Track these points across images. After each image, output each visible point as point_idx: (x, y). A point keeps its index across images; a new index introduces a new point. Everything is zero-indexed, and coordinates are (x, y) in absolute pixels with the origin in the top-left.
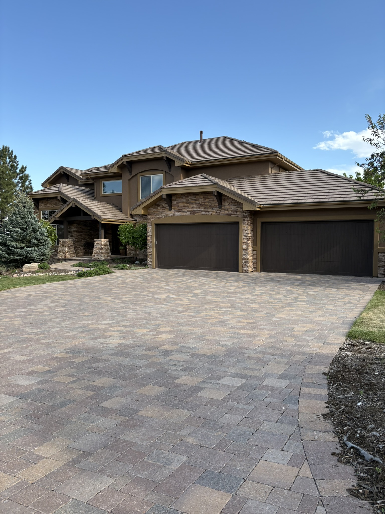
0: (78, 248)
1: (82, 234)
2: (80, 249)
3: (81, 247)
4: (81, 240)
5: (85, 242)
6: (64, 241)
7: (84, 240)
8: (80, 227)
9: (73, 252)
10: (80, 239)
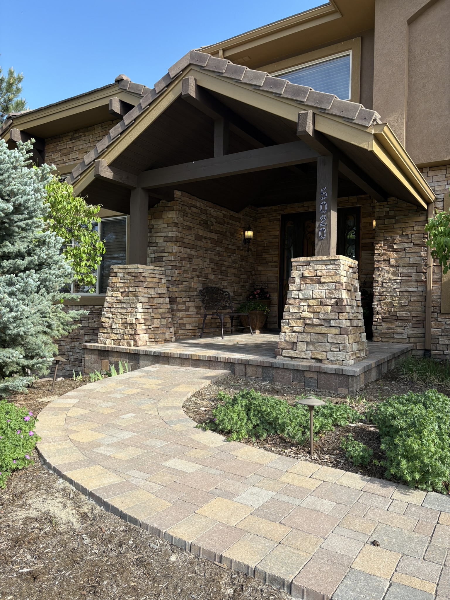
0: (180, 307)
1: (193, 253)
2: (187, 310)
3: (190, 304)
4: (189, 275)
5: (200, 286)
6: (130, 274)
7: (198, 277)
8: (189, 228)
9: (164, 322)
10: (186, 272)
